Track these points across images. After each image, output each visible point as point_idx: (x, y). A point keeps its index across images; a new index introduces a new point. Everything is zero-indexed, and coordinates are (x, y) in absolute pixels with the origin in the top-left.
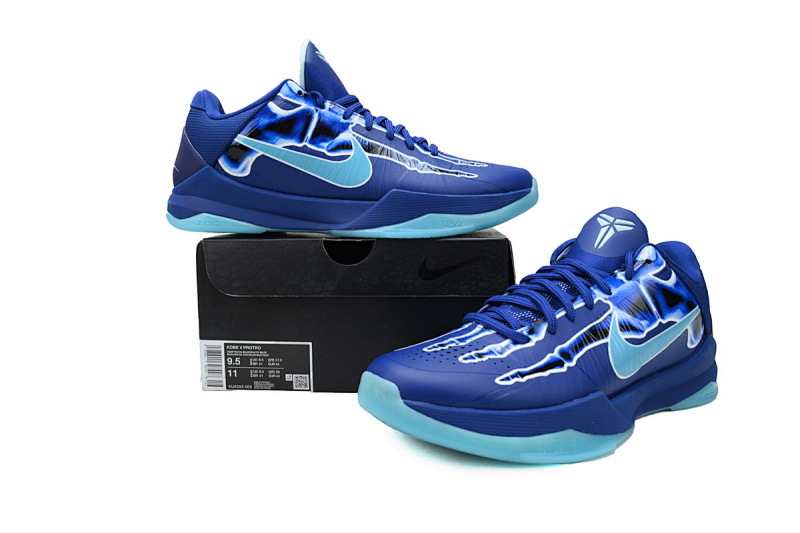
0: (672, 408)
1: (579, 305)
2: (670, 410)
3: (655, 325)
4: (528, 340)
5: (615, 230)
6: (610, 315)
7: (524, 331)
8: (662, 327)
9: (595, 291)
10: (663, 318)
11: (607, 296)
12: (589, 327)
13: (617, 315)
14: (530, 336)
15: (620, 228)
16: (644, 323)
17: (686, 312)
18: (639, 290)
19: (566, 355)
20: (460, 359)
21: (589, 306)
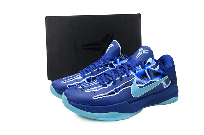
0: (158, 104)
1: (125, 76)
2: (158, 105)
3: (149, 82)
4: (106, 86)
5: (143, 53)
6: (134, 79)
7: (106, 83)
8: (151, 83)
9: (131, 72)
10: (152, 80)
11: (134, 73)
12: (126, 82)
13: (136, 79)
14: (107, 85)
15: (144, 52)
16: (145, 81)
17: (161, 78)
18: (145, 71)
19: (116, 91)
20: (86, 91)
21: (128, 76)
